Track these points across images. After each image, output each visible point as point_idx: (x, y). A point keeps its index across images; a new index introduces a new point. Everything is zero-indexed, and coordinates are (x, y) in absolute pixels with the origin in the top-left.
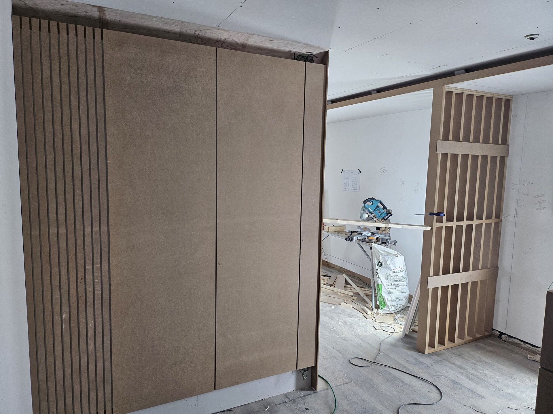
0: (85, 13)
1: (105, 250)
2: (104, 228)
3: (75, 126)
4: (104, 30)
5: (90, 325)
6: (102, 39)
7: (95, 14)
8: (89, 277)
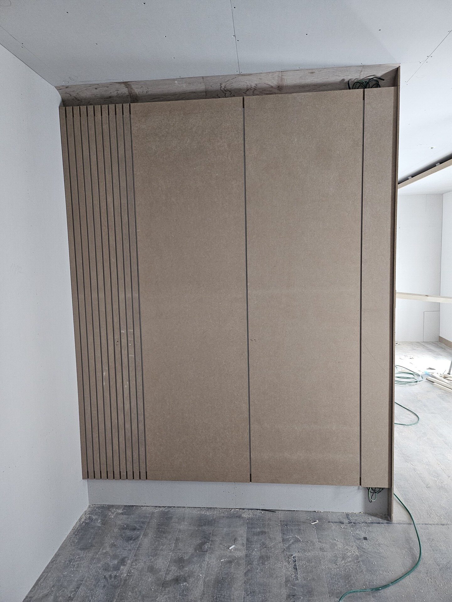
0: (116, 92)
4: (132, 104)
5: (126, 386)
6: (130, 114)
7: (124, 90)
8: (124, 341)
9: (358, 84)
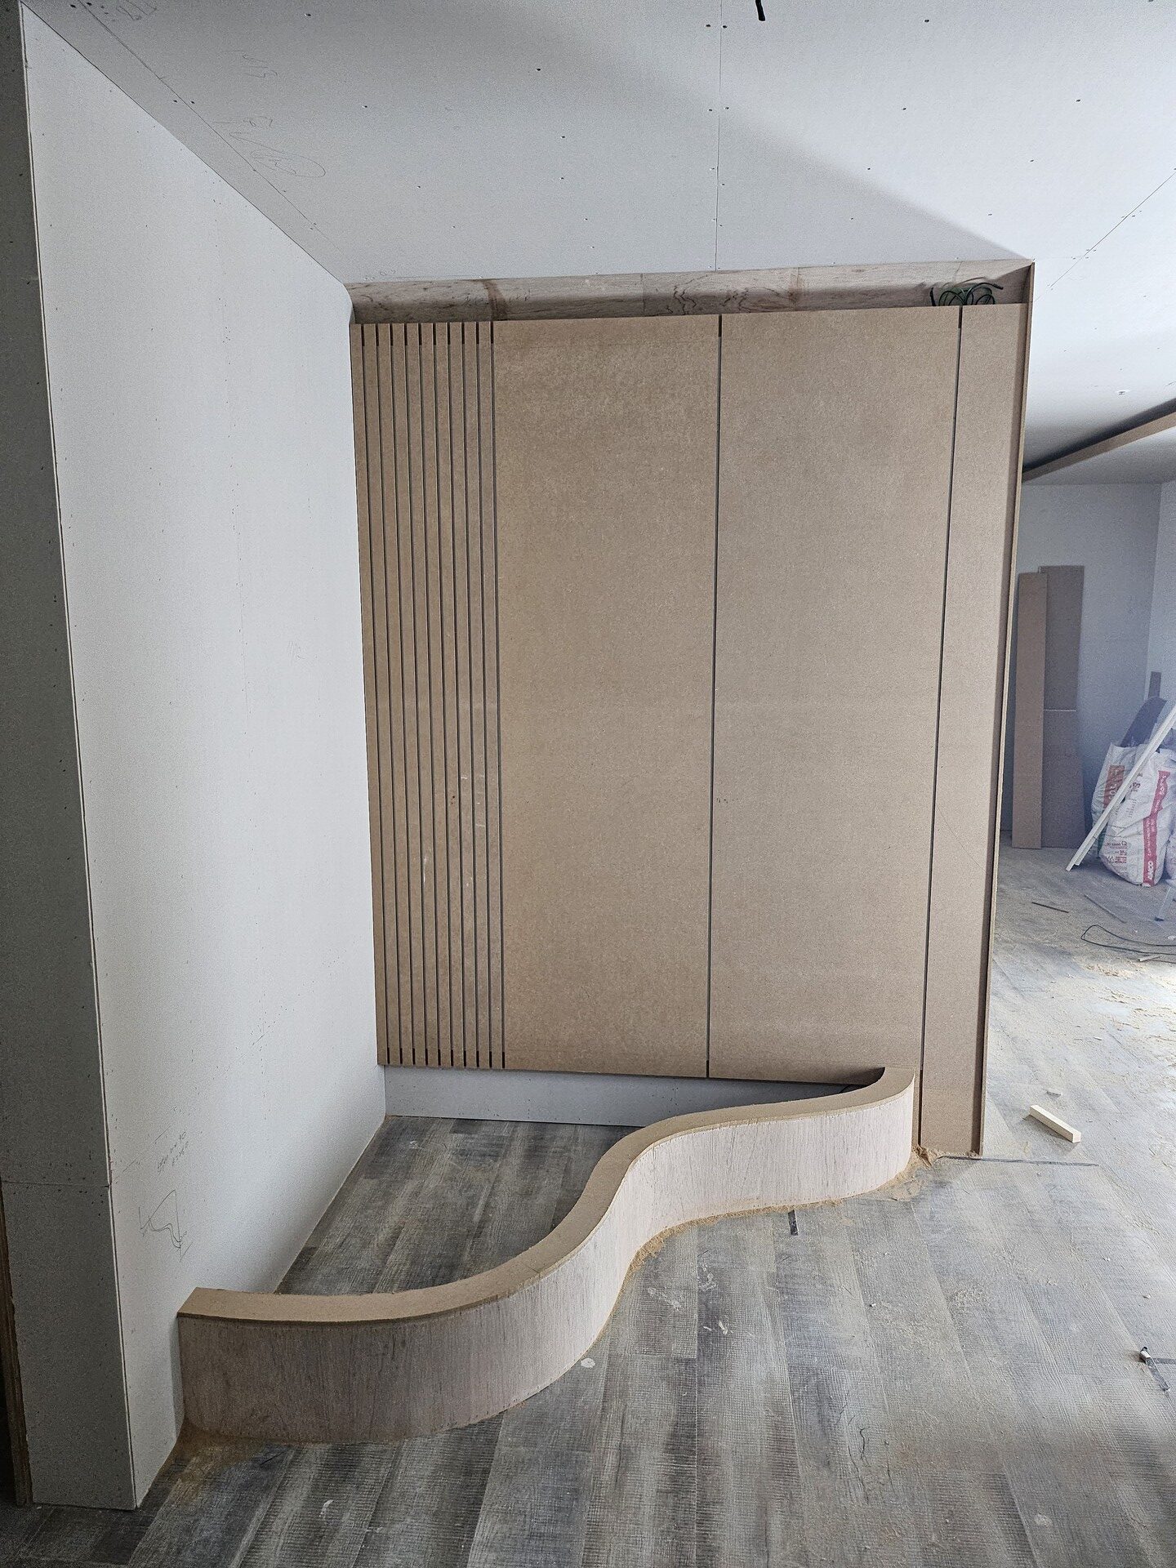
0: (465, 296)
1: (493, 747)
2: (492, 706)
3: (446, 513)
4: (496, 323)
5: (467, 885)
6: (492, 342)
7: (481, 294)
8: (466, 795)
9: (950, 296)
